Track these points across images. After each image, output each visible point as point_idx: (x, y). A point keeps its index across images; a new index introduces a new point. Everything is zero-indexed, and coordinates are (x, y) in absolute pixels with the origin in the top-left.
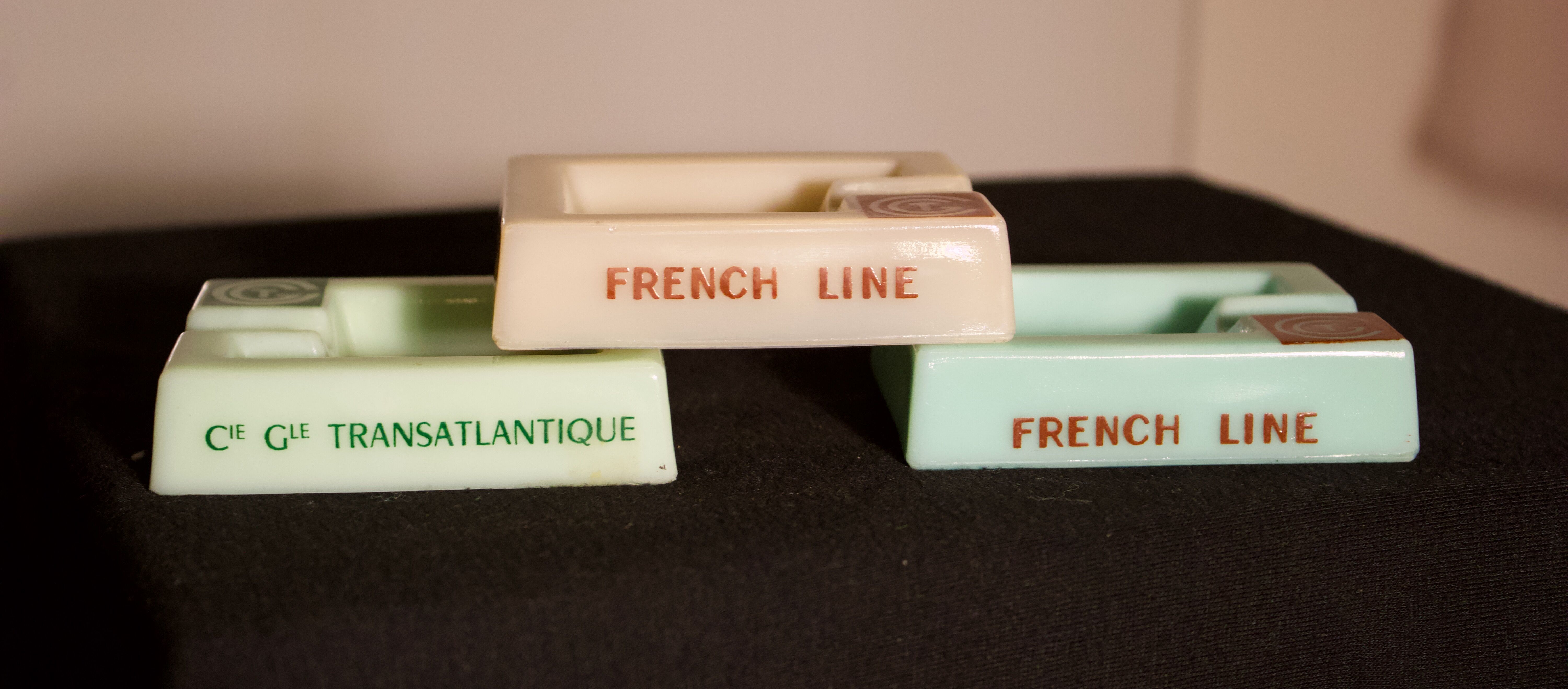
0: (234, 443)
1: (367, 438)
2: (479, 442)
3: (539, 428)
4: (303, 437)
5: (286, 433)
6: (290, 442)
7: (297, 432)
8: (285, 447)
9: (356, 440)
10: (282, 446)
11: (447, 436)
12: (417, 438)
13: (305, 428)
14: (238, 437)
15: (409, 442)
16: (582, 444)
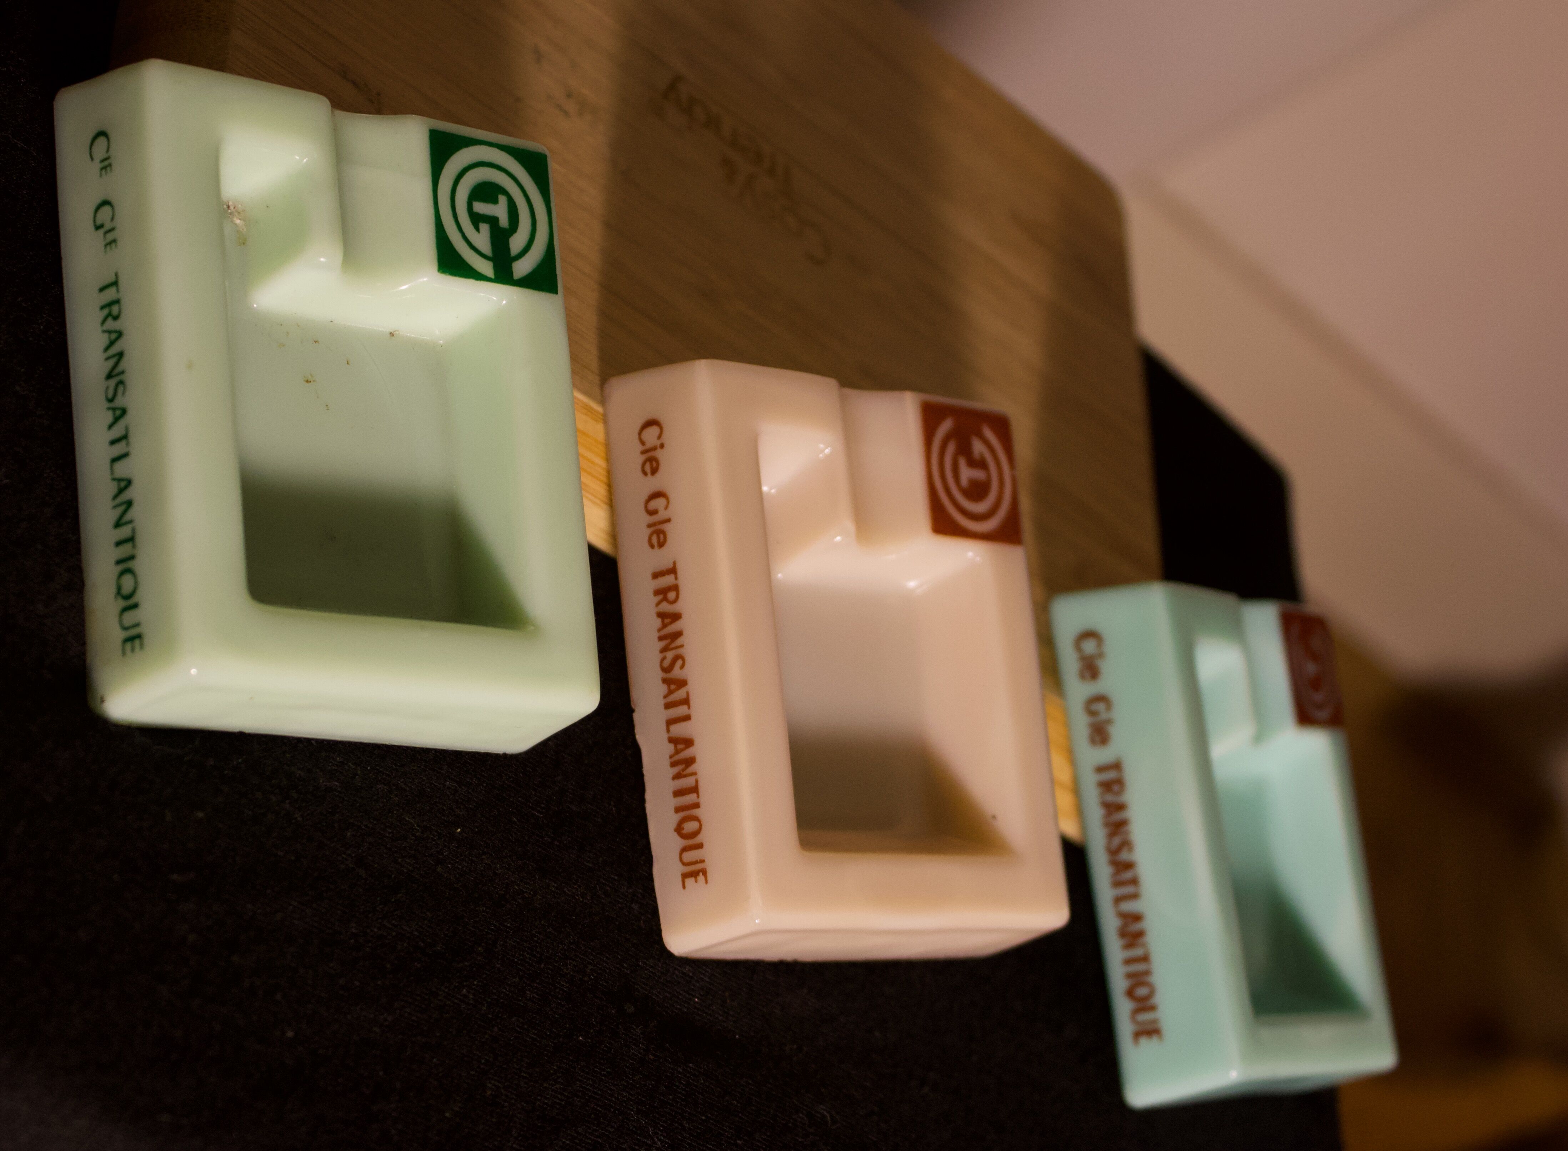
0: (97, 166)
1: (110, 324)
2: (115, 460)
3: (125, 532)
4: (106, 245)
5: (108, 226)
6: (102, 231)
7: (110, 237)
8: (98, 227)
9: (106, 311)
10: (99, 223)
11: (116, 420)
12: (112, 383)
13: (113, 245)
14: (102, 169)
15: (109, 376)
16: (114, 590)
